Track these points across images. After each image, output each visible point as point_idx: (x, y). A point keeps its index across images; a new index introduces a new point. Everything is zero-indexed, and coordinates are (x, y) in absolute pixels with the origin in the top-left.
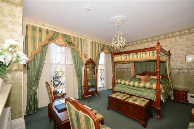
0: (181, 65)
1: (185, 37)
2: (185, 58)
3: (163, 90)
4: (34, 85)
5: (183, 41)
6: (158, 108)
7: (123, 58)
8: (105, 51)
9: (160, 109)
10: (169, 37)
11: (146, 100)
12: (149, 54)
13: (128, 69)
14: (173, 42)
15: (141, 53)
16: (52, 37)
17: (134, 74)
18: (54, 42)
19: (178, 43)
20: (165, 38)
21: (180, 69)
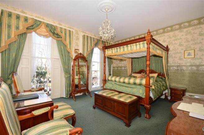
0: (179, 62)
1: (185, 30)
2: (183, 54)
3: (153, 86)
4: (9, 79)
5: (182, 35)
6: (147, 106)
7: (114, 52)
8: (99, 47)
9: (149, 106)
10: (168, 32)
11: (133, 96)
12: (140, 46)
13: (125, 67)
14: (171, 36)
15: (132, 45)
16: (32, 26)
17: (131, 72)
18: (35, 31)
19: (176, 38)
20: (164, 32)
21: (178, 66)
